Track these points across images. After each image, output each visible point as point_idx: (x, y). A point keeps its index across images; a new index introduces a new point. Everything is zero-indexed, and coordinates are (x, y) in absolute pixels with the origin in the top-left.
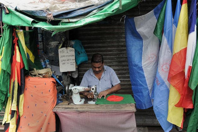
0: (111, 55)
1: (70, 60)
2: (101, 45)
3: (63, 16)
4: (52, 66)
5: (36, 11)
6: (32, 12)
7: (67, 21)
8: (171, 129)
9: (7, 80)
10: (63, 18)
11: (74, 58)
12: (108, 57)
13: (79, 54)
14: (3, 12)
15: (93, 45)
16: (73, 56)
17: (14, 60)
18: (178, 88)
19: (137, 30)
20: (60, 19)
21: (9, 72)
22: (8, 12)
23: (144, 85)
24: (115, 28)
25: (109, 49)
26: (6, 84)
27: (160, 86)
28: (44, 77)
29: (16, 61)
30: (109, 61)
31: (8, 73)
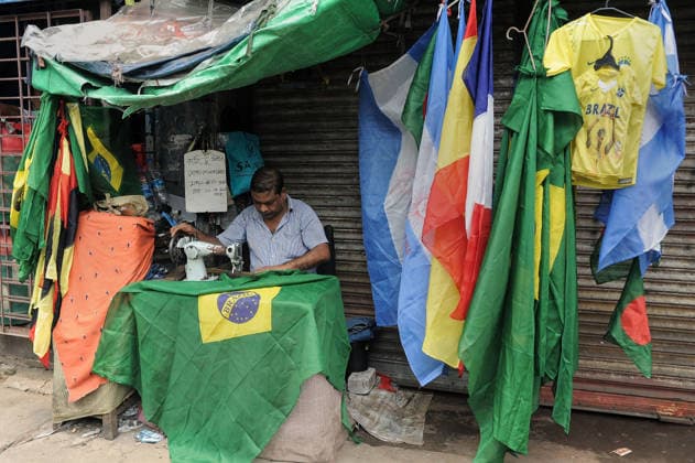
0: (335, 176)
1: (214, 181)
2: (310, 148)
3: (144, 74)
4: (171, 195)
5: (94, 62)
6: (87, 64)
7: (152, 83)
8: (437, 375)
9: (40, 212)
10: (147, 79)
11: (223, 177)
12: (329, 181)
13: (241, 168)
14: (34, 65)
15: (290, 148)
16: (220, 172)
17: (56, 170)
18: (448, 264)
19: (381, 108)
20: (139, 81)
21: (43, 194)
22: (43, 65)
23: (389, 257)
24: (349, 103)
25: (333, 159)
26: (38, 219)
27: (410, 258)
28: (124, 214)
29: (60, 172)
30: (332, 193)
31: (43, 198)
